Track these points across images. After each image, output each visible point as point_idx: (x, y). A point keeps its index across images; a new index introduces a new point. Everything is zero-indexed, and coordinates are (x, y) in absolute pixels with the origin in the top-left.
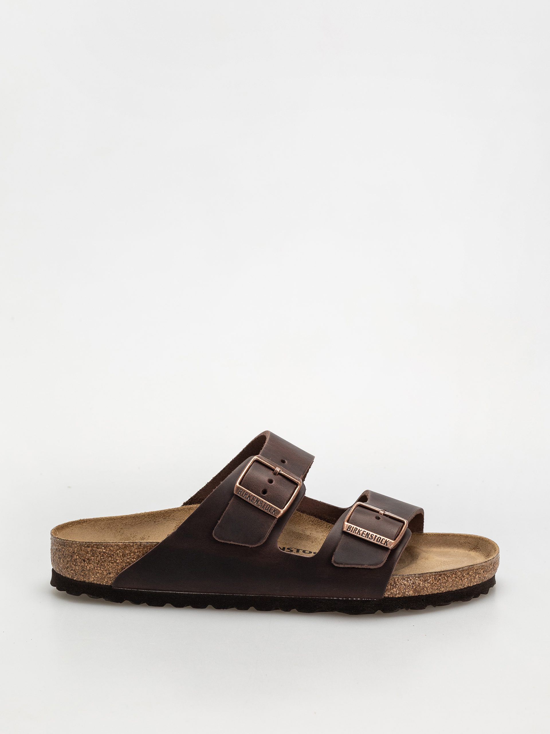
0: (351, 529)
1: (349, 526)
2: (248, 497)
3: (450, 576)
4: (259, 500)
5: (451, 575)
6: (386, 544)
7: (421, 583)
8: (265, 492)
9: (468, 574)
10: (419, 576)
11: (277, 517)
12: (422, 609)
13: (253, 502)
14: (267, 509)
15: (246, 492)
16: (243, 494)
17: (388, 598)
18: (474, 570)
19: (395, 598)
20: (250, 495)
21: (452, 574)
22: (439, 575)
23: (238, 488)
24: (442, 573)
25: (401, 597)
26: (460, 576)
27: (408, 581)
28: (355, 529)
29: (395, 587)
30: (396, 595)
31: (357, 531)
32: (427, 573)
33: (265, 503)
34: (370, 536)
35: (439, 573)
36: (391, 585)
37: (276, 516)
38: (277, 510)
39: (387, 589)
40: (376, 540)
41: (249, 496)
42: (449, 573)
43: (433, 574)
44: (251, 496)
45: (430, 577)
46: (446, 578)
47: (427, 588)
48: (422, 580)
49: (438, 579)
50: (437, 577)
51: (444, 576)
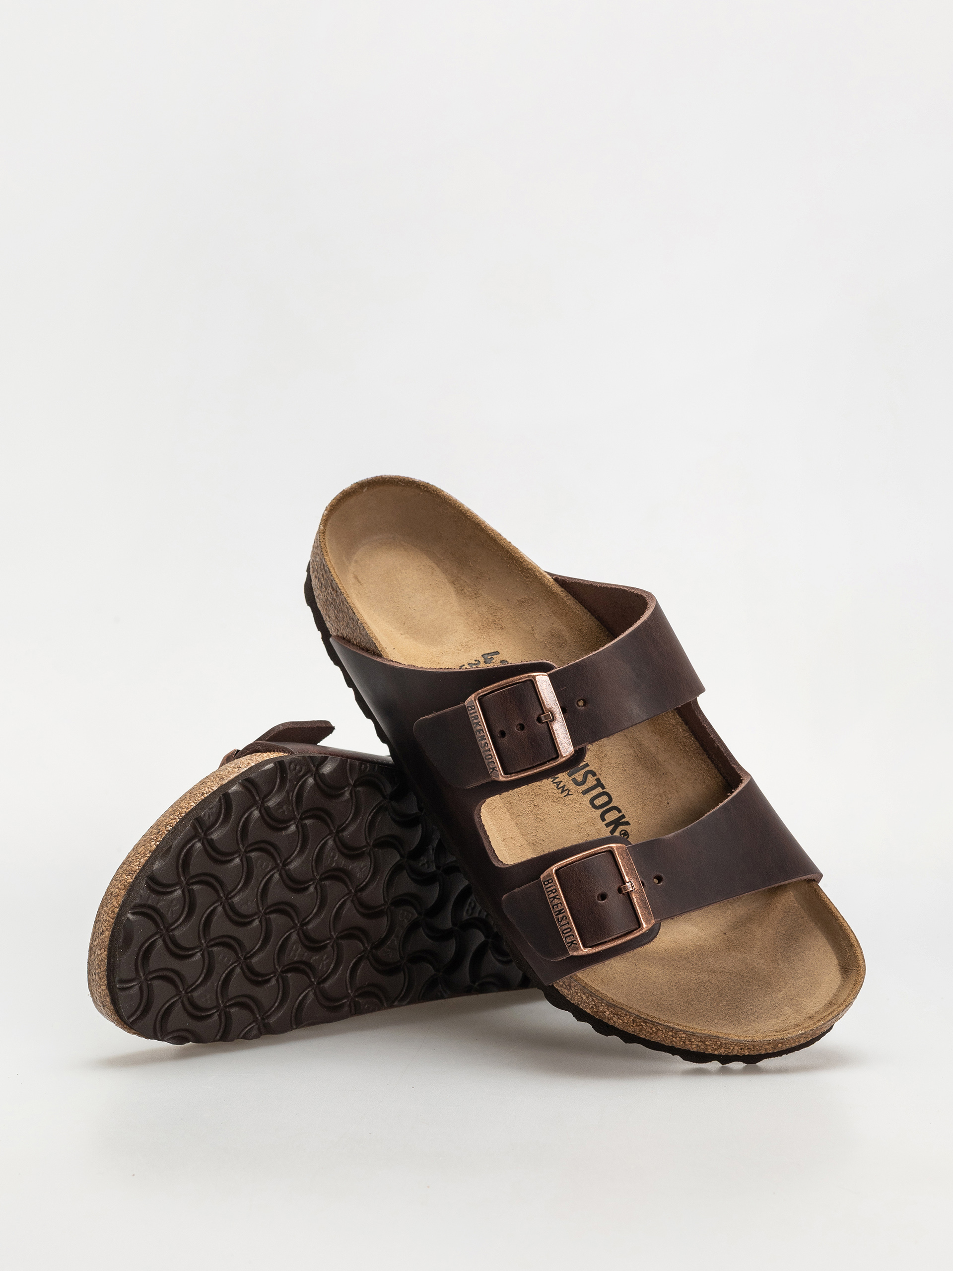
0: (550, 885)
1: (550, 879)
3: (662, 1031)
6: (569, 945)
7: (608, 1013)
17: (557, 991)
24: (652, 1023)
25: (573, 1002)
27: (588, 998)
28: (554, 889)
30: (567, 997)
31: (552, 895)
34: (561, 916)
36: (564, 983)
39: (557, 983)
40: (564, 928)
45: (626, 1015)
46: (654, 1029)
47: (614, 1022)
48: (610, 1011)
49: (639, 1024)
50: (637, 1021)
51: (651, 1026)
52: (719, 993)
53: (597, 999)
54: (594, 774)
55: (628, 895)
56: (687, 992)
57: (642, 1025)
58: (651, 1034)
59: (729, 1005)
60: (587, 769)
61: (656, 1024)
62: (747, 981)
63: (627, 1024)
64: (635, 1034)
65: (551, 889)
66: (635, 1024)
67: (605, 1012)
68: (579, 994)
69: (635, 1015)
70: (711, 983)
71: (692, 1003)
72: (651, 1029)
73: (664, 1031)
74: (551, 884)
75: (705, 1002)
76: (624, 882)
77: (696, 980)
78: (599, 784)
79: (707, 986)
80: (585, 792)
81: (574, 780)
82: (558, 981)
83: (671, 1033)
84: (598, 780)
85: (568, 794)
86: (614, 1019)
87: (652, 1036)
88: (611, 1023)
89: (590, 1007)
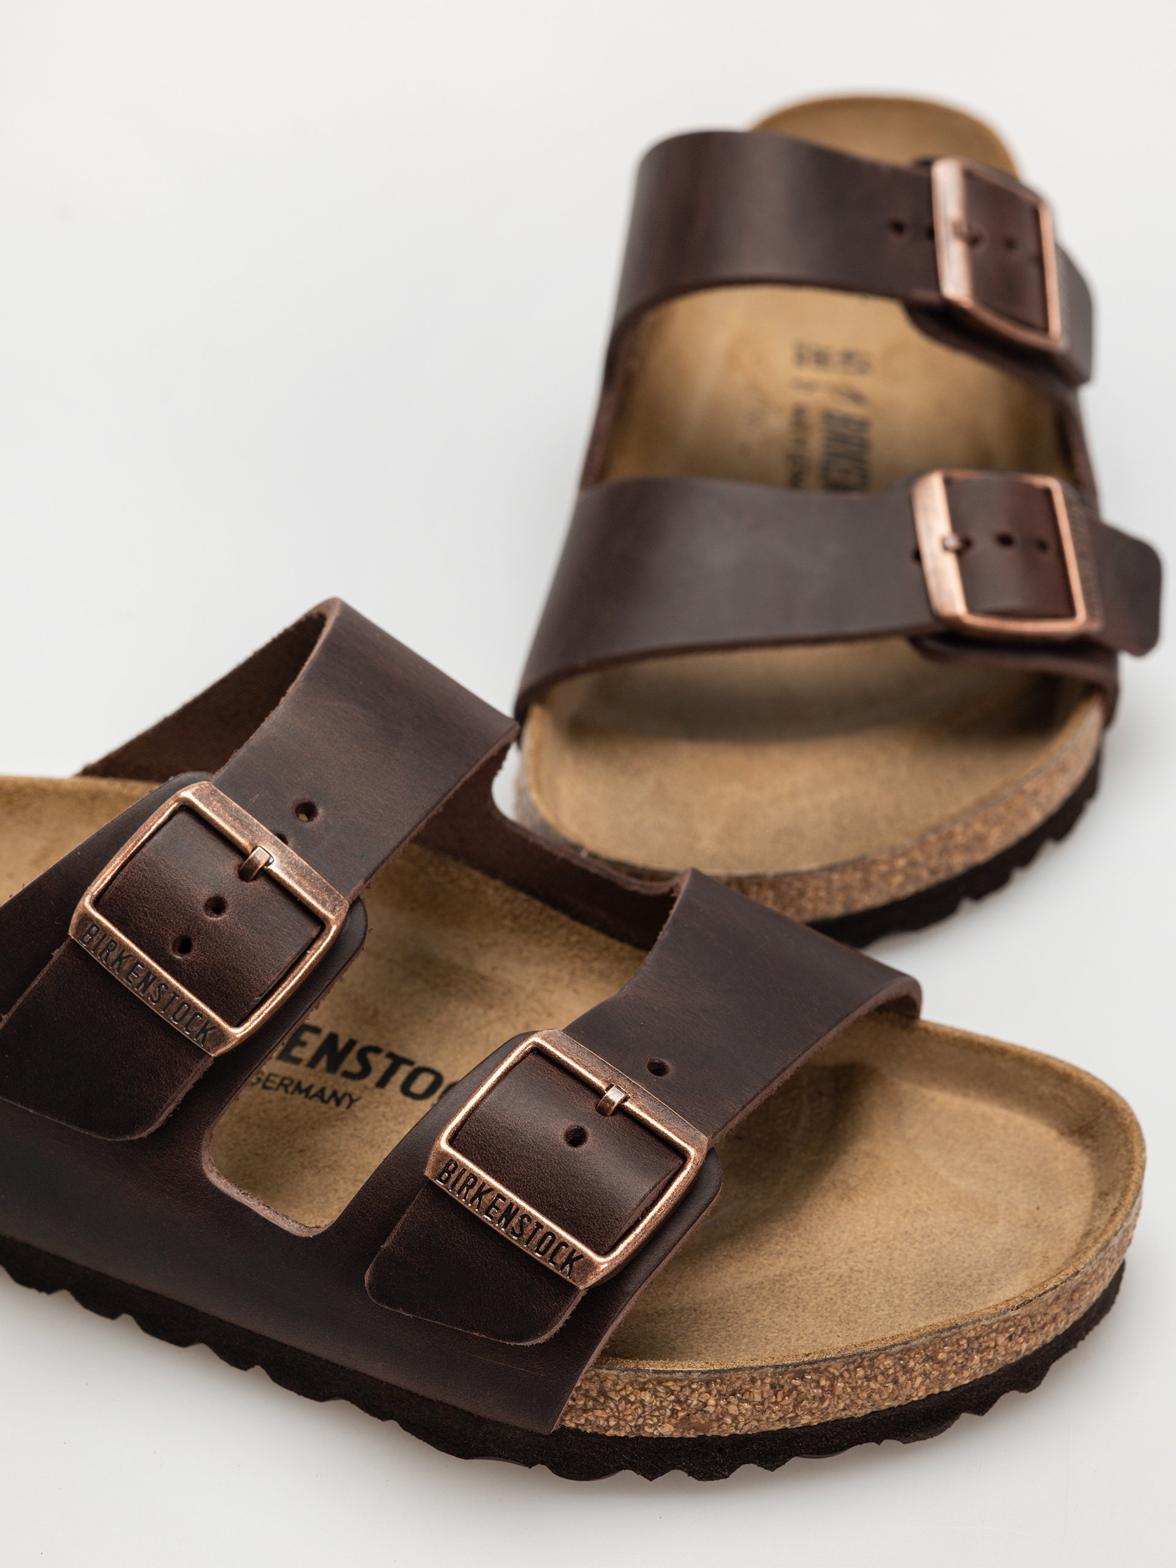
0: (454, 1176)
1: (448, 1165)
2: (116, 960)
3: (842, 1375)
4: (155, 977)
5: (848, 1370)
6: (568, 1269)
7: (712, 1402)
8: (185, 945)
9: (932, 1358)
10: (703, 1377)
11: (213, 1055)
12: (712, 1479)
13: (131, 982)
14: (178, 1017)
15: (112, 941)
16: (98, 944)
17: (577, 1432)
18: (964, 1342)
19: (603, 1436)
20: (125, 954)
21: (852, 1367)
22: (792, 1374)
23: (86, 918)
24: (808, 1367)
25: (626, 1437)
26: (891, 1371)
27: (655, 1394)
28: (468, 1179)
29: (604, 1407)
30: (606, 1431)
31: (472, 1192)
32: (738, 1370)
33: (174, 993)
34: (515, 1221)
35: (795, 1367)
36: (586, 1395)
37: (209, 1050)
38: (214, 1028)
39: (571, 1407)
40: (535, 1241)
41: (120, 958)
42: (839, 1367)
43: (765, 1370)
44: (128, 956)
45: (753, 1381)
46: (823, 1383)
47: (735, 1418)
48: (714, 1392)
49: (787, 1388)
50: (782, 1382)
51: (815, 1377)
52: (887, 1280)
53: (675, 1381)
54: (377, 1050)
55: (621, 1109)
56: (829, 1306)
57: (795, 1387)
58: (822, 1400)
59: (923, 1290)
60: (357, 1048)
61: (823, 1366)
62: (923, 1237)
63: (762, 1404)
64: (788, 1426)
65: (462, 1181)
66: (780, 1394)
67: (705, 1404)
68: (632, 1398)
69: (771, 1367)
70: (861, 1272)
71: (852, 1318)
72: (818, 1386)
73: (846, 1375)
74: (457, 1173)
75: (874, 1306)
76: (598, 1093)
77: (828, 1279)
78: (397, 1061)
79: (857, 1280)
80: (382, 1083)
81: (347, 1075)
82: (570, 1402)
83: (861, 1372)
84: (390, 1055)
85: (352, 1101)
86: (733, 1409)
87: (826, 1404)
88: (728, 1429)
89: (668, 1413)
